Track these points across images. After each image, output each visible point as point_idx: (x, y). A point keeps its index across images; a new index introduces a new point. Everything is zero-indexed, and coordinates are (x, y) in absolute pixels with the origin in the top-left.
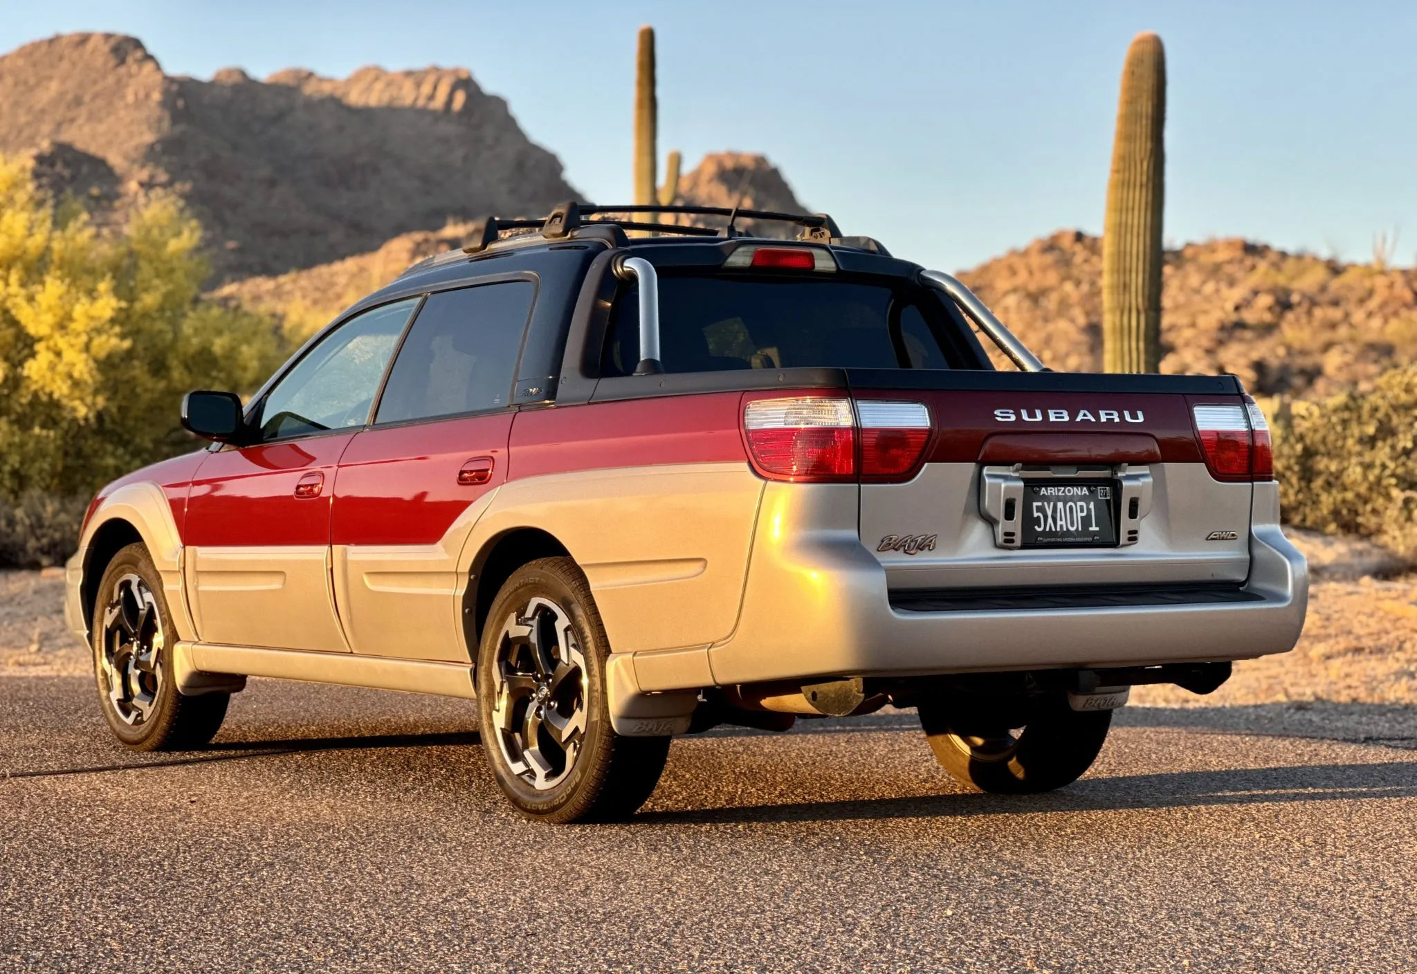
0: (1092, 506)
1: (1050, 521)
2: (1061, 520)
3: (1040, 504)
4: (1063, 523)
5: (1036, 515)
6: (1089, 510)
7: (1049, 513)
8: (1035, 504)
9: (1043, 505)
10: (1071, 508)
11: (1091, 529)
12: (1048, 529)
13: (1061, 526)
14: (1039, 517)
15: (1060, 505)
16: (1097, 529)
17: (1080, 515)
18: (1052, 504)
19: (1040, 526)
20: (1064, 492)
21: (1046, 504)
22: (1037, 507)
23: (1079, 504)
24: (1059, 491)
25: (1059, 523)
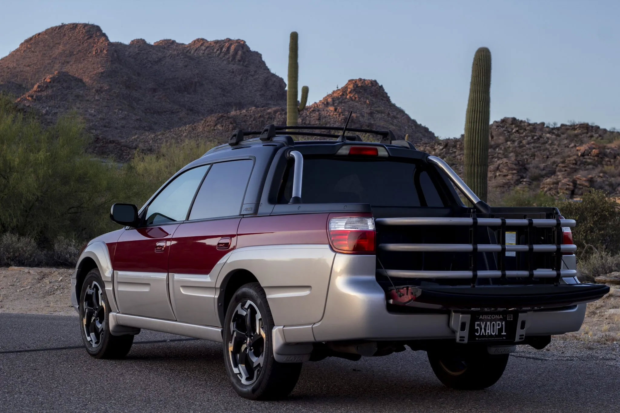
0: (504, 323)
1: (483, 330)
2: (488, 330)
3: (479, 323)
4: (489, 331)
5: (476, 328)
6: (502, 325)
7: (483, 327)
8: (476, 323)
9: (480, 323)
10: (493, 324)
11: (502, 334)
12: (481, 334)
13: (488, 333)
14: (478, 329)
15: (488, 323)
16: (505, 334)
17: (498, 327)
18: (484, 323)
19: (478, 333)
20: (491, 317)
21: (482, 323)
22: (477, 324)
23: (498, 322)
24: (488, 316)
25: (487, 331)
